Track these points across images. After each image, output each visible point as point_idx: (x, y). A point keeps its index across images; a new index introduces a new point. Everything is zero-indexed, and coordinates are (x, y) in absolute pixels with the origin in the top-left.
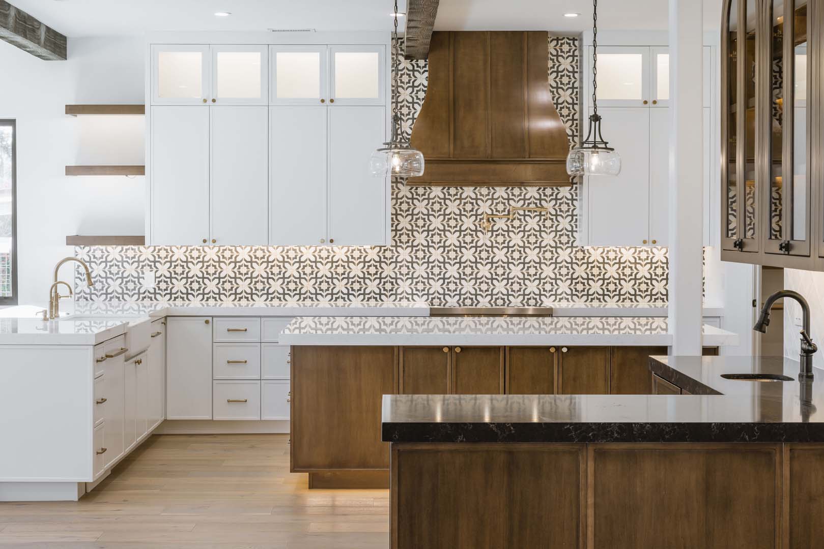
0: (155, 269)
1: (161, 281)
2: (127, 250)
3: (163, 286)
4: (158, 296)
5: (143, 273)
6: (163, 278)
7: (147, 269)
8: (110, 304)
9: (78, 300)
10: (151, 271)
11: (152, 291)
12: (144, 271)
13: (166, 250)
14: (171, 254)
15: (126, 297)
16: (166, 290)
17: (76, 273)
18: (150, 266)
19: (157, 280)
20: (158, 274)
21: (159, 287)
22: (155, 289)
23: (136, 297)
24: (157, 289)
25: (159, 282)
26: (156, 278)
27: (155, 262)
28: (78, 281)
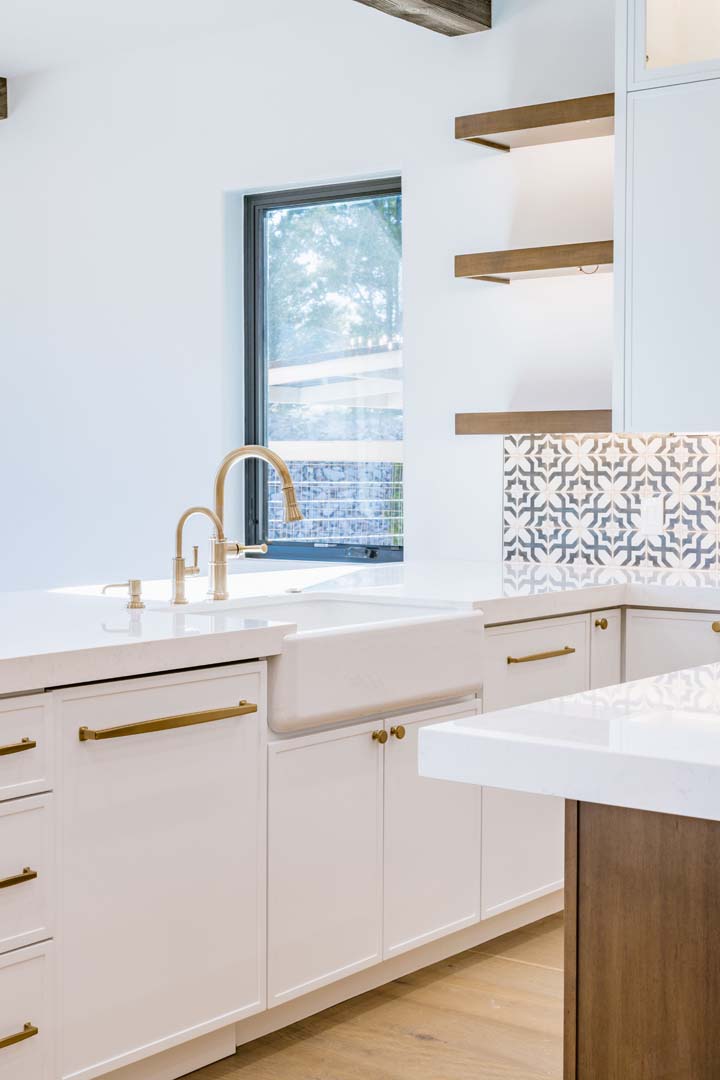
0: (664, 493)
1: (676, 521)
2: (606, 446)
3: (681, 531)
4: (670, 556)
5: (638, 501)
6: (681, 512)
7: (647, 489)
8: (571, 570)
9: (509, 558)
10: (655, 496)
11: (658, 543)
12: (641, 498)
13: (689, 446)
14: (699, 455)
15: (602, 554)
16: (687, 541)
17: (506, 497)
18: (654, 484)
19: (669, 517)
20: (670, 505)
21: (672, 535)
22: (663, 538)
23: (623, 555)
24: (668, 538)
25: (673, 522)
26: (666, 512)
27: (664, 474)
28: (508, 515)
